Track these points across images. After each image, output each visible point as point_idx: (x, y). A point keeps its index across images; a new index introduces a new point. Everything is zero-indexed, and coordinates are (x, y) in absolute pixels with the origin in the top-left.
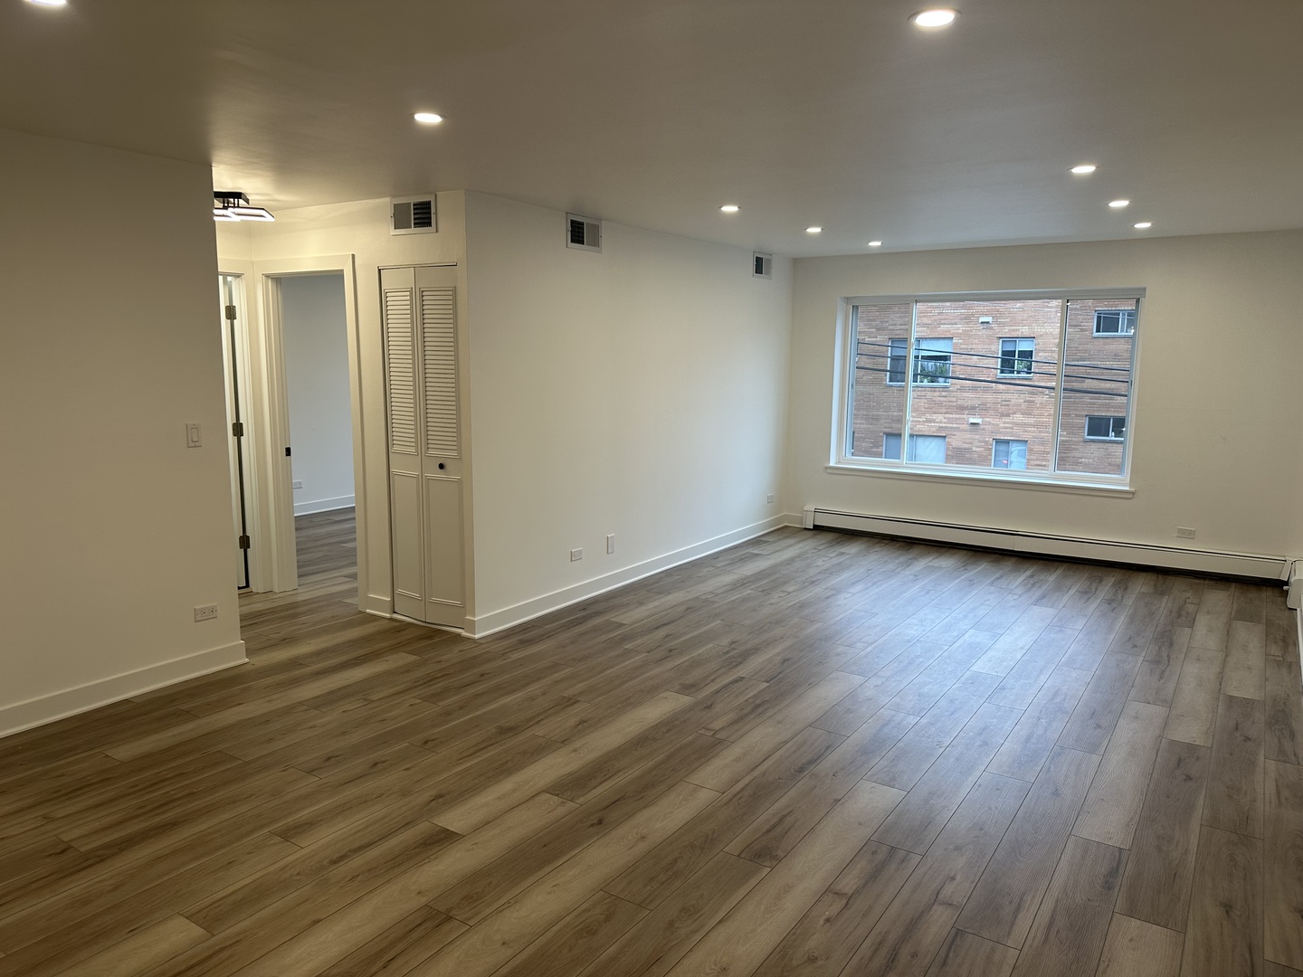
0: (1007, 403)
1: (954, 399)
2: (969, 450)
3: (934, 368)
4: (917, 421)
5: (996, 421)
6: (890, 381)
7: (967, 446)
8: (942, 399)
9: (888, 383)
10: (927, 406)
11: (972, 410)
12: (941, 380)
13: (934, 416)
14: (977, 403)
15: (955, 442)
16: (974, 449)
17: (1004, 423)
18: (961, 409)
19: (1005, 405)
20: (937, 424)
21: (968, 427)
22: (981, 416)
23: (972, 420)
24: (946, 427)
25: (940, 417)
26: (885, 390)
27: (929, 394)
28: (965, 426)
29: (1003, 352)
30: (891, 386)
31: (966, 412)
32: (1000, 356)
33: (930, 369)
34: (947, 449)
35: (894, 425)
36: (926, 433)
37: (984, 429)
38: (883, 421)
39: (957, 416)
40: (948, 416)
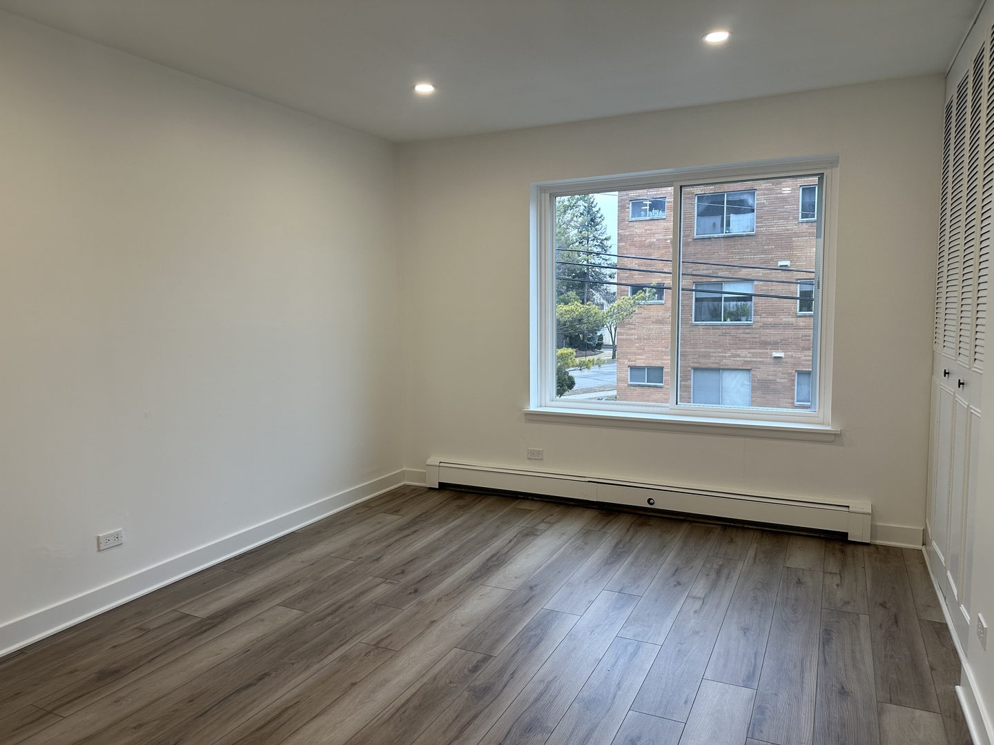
0: (808, 338)
1: (757, 336)
2: (774, 382)
3: (735, 309)
4: (723, 356)
5: (799, 355)
6: (695, 321)
7: (771, 378)
8: (745, 336)
9: (693, 322)
10: (731, 342)
11: (775, 345)
12: (744, 318)
13: (739, 352)
14: (778, 338)
15: (760, 374)
16: (778, 380)
17: (806, 356)
18: (765, 344)
19: (805, 340)
20: (743, 359)
21: (771, 361)
22: (783, 350)
23: (776, 354)
24: (751, 361)
25: (743, 352)
26: (692, 329)
27: (733, 332)
28: (769, 360)
29: (801, 292)
30: (697, 325)
31: (769, 347)
32: (798, 296)
33: (732, 310)
34: (753, 381)
35: (701, 360)
36: (731, 367)
37: (786, 362)
38: (690, 357)
39: (760, 351)
40: (751, 351)
